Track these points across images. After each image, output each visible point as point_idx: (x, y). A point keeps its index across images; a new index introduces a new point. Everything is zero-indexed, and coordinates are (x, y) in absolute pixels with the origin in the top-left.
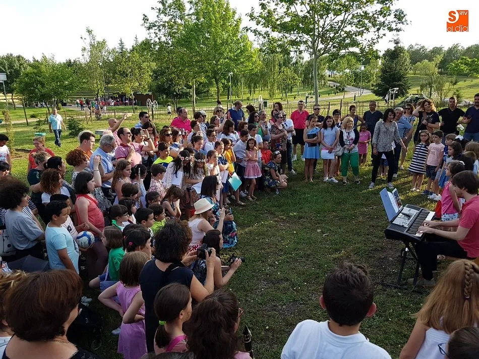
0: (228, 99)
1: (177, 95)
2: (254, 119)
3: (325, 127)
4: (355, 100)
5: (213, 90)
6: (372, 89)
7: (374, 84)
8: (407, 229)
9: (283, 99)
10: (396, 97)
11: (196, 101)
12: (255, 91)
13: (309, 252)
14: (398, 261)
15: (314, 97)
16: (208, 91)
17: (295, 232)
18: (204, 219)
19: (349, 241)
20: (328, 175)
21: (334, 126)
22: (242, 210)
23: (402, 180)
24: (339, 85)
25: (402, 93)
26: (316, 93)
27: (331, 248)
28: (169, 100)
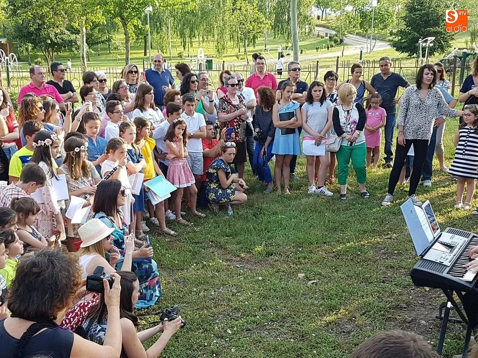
0: (145, 55)
1: (53, 44)
2: (189, 85)
3: (310, 100)
4: (361, 59)
5: (118, 38)
6: (390, 41)
7: (395, 31)
8: (448, 269)
9: (240, 57)
10: (431, 53)
11: (88, 57)
12: (191, 43)
13: (285, 312)
14: (436, 326)
15: (292, 53)
16: (109, 40)
17: (260, 278)
18: (98, 255)
19: (351, 293)
20: (316, 183)
21: (326, 99)
22: (170, 241)
23: (441, 191)
24: (334, 33)
25: (441, 46)
26: (294, 47)
27: (321, 305)
28: (39, 54)
